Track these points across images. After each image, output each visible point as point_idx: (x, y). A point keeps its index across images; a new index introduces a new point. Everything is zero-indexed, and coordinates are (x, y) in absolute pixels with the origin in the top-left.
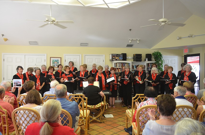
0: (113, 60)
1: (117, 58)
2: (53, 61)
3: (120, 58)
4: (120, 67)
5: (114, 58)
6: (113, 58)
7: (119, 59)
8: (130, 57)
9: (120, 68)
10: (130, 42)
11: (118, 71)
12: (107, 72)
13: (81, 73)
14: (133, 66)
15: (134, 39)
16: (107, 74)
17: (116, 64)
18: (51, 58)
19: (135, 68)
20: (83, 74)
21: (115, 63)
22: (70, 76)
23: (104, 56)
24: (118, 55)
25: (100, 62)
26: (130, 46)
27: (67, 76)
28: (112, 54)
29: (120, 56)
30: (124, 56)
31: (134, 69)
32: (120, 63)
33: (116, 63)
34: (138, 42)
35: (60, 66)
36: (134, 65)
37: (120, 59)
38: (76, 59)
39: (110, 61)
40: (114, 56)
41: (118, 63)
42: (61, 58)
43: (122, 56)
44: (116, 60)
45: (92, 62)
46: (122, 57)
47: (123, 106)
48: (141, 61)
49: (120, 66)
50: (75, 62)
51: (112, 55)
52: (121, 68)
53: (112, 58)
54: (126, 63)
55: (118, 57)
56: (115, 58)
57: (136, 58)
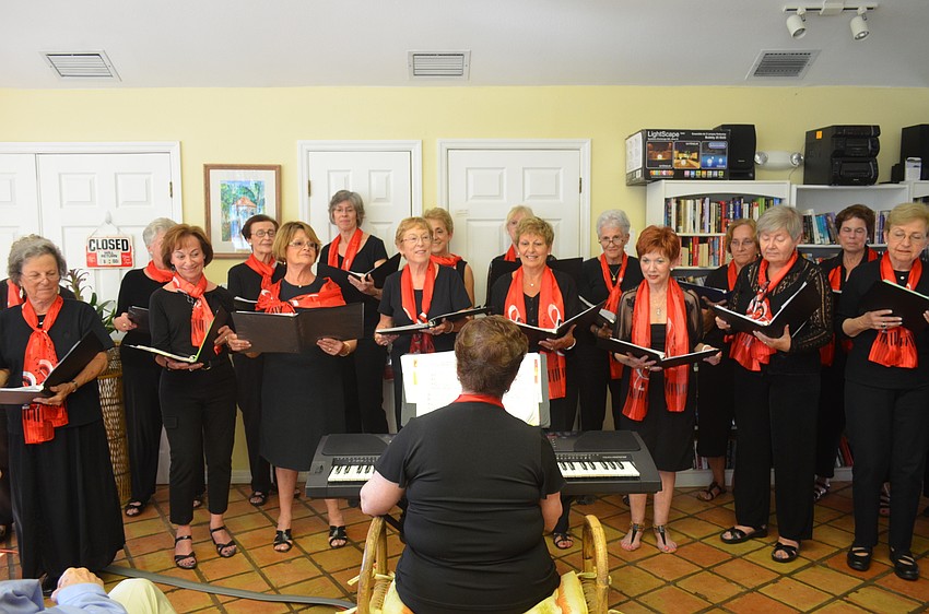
0: (655, 173)
1: (682, 160)
2: (224, 193)
3: (710, 162)
4: (702, 227)
5: (660, 157)
6: (656, 164)
7: (698, 165)
8: (779, 150)
9: (703, 240)
10: (794, 24)
11: (693, 261)
12: (614, 269)
13: (410, 282)
14: (807, 220)
15: (832, 6)
16: (614, 283)
17: (674, 205)
18: (207, 168)
19: (817, 235)
20: (426, 282)
21: (667, 200)
22: (318, 305)
23: (586, 148)
24: (688, 140)
25: (556, 196)
26: (781, 66)
27: (296, 303)
28: (646, 133)
29: (711, 145)
30: (740, 149)
31: (812, 241)
32: (702, 197)
33: (678, 200)
34: (858, 26)
35: (256, 227)
36: (810, 212)
37: (704, 168)
38: (387, 178)
39: (632, 183)
40: (662, 146)
41: (690, 203)
42: (278, 169)
43: (723, 145)
44: (679, 175)
45: (500, 196)
46: (721, 152)
47: (728, 536)
48: (868, 179)
49: (706, 218)
50: (378, 200)
51: (645, 140)
52: (713, 234)
53: (649, 164)
54: (752, 200)
55: (692, 150)
56: (669, 162)
57: (837, 154)
